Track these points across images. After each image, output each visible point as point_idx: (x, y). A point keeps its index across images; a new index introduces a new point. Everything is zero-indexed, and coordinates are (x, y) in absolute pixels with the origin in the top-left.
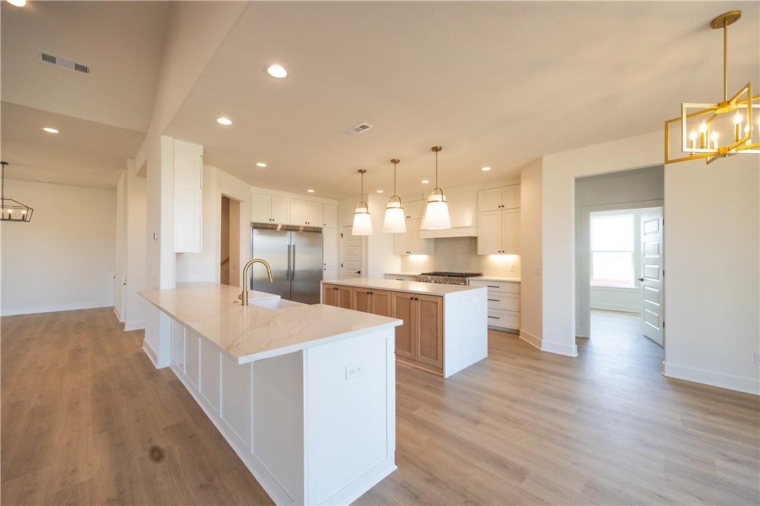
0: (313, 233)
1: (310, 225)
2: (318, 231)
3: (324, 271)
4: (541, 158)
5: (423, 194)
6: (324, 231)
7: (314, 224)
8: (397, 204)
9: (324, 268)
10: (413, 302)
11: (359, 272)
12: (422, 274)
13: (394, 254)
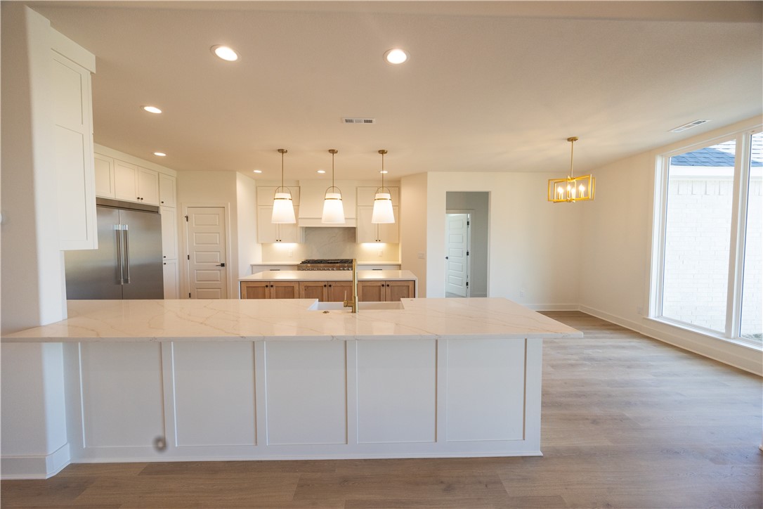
0: (147, 213)
1: (144, 202)
2: (153, 211)
3: (164, 265)
4: (426, 173)
5: (298, 181)
6: (162, 211)
7: (149, 200)
8: (338, 196)
9: (164, 262)
10: (383, 289)
11: (223, 265)
12: (303, 263)
13: (258, 242)
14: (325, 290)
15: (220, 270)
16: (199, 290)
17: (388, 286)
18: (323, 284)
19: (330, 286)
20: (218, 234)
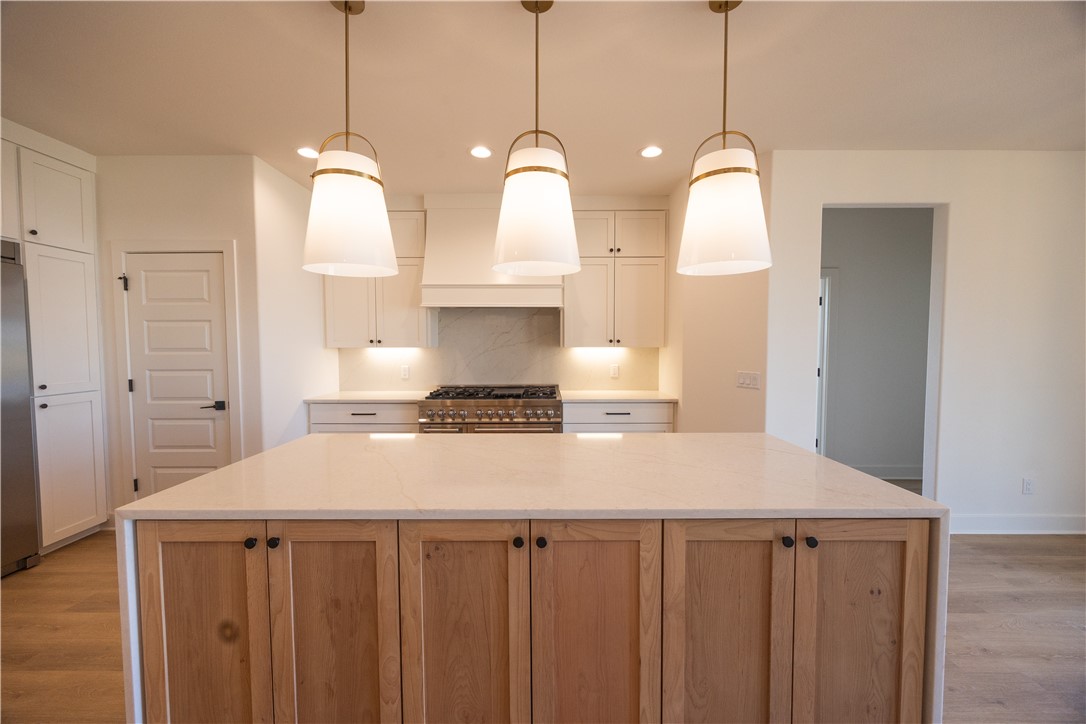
3: (39, 415)
6: (29, 257)
9: (38, 402)
10: (782, 557)
11: (220, 406)
12: (434, 396)
13: (326, 346)
14: (517, 559)
15: (213, 419)
16: (159, 471)
17: (812, 542)
18: (509, 533)
19: (542, 543)
20: (206, 326)
